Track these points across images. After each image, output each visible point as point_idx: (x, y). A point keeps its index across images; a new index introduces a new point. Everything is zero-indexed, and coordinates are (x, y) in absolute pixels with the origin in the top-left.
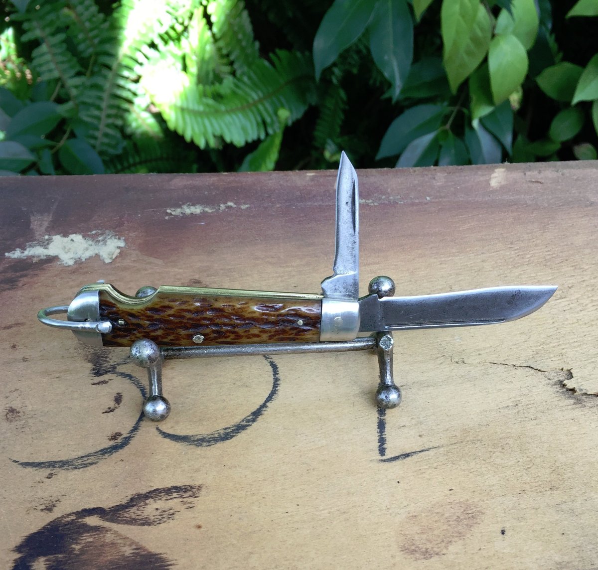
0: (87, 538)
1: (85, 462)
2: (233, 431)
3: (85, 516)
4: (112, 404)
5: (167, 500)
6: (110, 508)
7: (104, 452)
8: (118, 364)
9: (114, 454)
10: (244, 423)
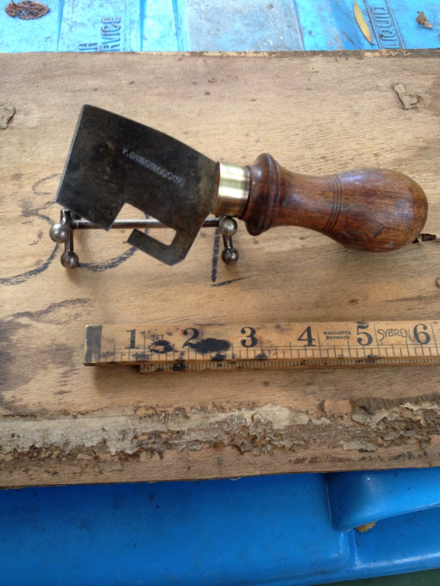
0: (21, 332)
1: (19, 280)
2: (118, 261)
3: (19, 317)
4: (36, 238)
5: (73, 308)
6: (35, 312)
7: (32, 273)
8: (40, 209)
9: (38, 275)
10: (125, 256)
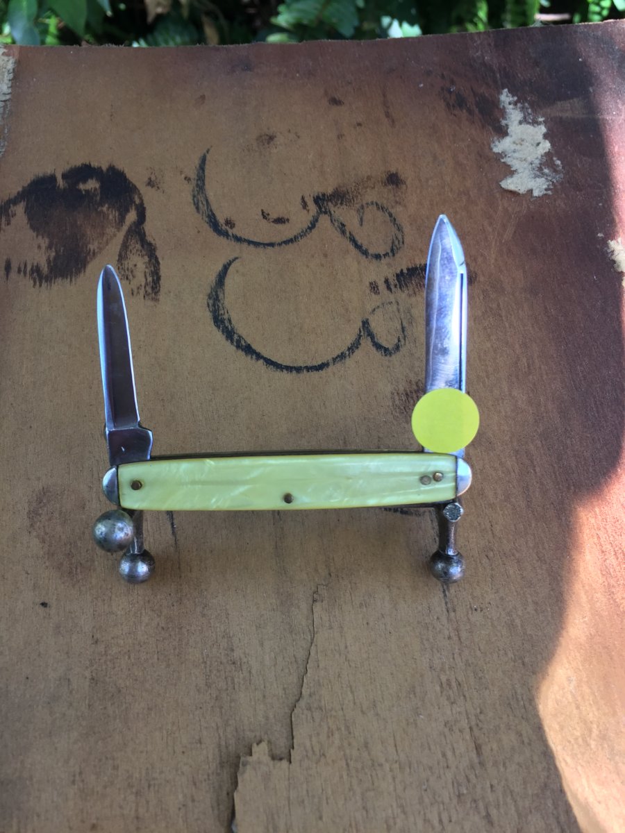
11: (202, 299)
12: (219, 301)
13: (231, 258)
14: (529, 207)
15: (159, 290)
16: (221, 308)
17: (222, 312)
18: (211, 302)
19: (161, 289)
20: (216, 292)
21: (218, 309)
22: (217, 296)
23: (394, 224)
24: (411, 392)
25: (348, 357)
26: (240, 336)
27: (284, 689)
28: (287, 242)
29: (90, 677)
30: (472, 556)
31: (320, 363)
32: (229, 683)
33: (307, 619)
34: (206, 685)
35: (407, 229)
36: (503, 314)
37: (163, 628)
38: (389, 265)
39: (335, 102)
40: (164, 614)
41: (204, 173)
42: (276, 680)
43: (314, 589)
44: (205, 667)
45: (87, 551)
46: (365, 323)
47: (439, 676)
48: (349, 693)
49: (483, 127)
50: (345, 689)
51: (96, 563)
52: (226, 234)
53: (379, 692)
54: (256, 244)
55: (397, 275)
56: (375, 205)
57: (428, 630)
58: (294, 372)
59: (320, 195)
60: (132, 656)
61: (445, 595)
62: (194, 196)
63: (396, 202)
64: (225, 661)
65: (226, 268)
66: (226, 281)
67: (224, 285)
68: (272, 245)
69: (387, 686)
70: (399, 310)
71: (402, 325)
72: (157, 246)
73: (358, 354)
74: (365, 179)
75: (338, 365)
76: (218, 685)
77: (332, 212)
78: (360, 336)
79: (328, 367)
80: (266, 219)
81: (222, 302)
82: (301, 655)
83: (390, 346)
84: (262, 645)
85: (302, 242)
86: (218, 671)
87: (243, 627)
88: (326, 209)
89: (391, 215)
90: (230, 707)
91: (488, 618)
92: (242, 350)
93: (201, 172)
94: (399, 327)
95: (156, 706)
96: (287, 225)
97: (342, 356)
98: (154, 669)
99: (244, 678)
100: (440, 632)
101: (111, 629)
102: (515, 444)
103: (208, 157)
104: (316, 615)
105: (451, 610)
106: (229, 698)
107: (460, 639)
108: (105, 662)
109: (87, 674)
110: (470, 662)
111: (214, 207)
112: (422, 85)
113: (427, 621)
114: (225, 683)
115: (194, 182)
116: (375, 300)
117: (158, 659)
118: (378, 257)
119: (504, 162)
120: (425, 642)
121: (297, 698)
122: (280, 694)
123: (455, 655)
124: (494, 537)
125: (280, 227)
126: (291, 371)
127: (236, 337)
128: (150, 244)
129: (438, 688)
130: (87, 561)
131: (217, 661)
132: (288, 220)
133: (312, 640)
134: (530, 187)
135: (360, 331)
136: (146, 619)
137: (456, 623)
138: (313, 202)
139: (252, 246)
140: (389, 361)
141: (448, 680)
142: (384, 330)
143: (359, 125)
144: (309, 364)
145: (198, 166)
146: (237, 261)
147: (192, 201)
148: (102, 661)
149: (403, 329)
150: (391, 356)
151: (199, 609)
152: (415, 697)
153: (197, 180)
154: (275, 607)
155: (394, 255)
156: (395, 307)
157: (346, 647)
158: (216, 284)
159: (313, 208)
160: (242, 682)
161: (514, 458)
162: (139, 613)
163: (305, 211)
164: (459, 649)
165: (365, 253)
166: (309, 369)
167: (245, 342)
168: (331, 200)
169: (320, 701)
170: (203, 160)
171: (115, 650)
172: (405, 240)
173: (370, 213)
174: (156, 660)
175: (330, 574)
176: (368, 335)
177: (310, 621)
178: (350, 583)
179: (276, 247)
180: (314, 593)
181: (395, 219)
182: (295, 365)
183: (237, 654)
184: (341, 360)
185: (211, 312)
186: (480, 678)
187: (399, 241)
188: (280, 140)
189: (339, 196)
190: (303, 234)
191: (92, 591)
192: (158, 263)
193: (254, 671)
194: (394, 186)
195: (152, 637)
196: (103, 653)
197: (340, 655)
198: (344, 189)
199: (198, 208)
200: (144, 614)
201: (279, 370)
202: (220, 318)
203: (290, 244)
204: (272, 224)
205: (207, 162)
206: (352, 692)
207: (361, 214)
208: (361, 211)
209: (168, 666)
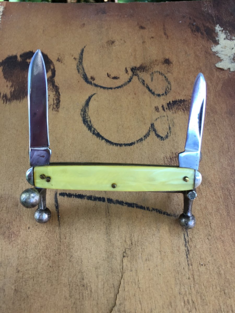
4: (113, 76)
5: (53, 99)
7: (85, 75)
9: (82, 79)
11: (78, 111)
12: (86, 112)
13: (92, 94)
14: (228, 76)
15: (59, 107)
16: (87, 115)
17: (87, 117)
18: (82, 113)
19: (60, 106)
20: (85, 109)
21: (86, 116)
22: (85, 110)
23: (167, 81)
24: (173, 158)
25: (144, 140)
26: (94, 129)
27: (107, 300)
28: (118, 87)
29: (14, 289)
30: (201, 238)
31: (131, 142)
32: (81, 296)
33: (120, 266)
34: (70, 296)
35: (173, 83)
36: (217, 123)
37: (50, 267)
38: (164, 99)
39: (142, 28)
40: (51, 259)
41: (82, 56)
42: (104, 295)
43: (124, 250)
44: (70, 287)
45: (17, 227)
46: (152, 125)
47: (183, 298)
48: (139, 304)
49: (208, 40)
50: (137, 302)
51: (21, 233)
52: (91, 83)
53: (154, 305)
54: (104, 88)
55: (168, 104)
56: (158, 73)
57: (179, 274)
58: (119, 146)
59: (134, 67)
60: (35, 279)
61: (187, 257)
62: (77, 66)
63: (168, 72)
64: (79, 284)
65: (90, 98)
66: (89, 104)
67: (89, 105)
68: (111, 88)
69: (158, 302)
70: (168, 120)
71: (169, 126)
72: (60, 87)
73: (149, 139)
74: (154, 61)
75: (139, 143)
76: (75, 296)
77: (139, 75)
78: (150, 131)
79: (134, 144)
80: (109, 77)
81: (87, 113)
82: (116, 283)
83: (163, 136)
84: (97, 277)
85: (125, 87)
86: (76, 289)
87: (89, 268)
88: (136, 74)
89: (165, 77)
90: (81, 308)
91: (208, 269)
92: (95, 135)
93: (81, 56)
94: (168, 127)
95: (45, 305)
96: (118, 80)
97: (141, 140)
98: (45, 287)
99: (88, 294)
100: (184, 275)
101: (26, 265)
102: (222, 184)
103: (85, 49)
104: (124, 264)
105: (190, 265)
106: (80, 303)
107: (194, 280)
108: (22, 282)
109: (13, 287)
110: (199, 291)
111: (86, 71)
112: (181, 22)
113: (178, 270)
114: (79, 296)
115: (78, 60)
116: (157, 115)
117: (47, 282)
118: (159, 95)
119: (217, 56)
120: (177, 280)
121: (114, 305)
122: (105, 303)
123: (192, 288)
124: (211, 229)
125: (115, 81)
126: (117, 146)
127: (93, 129)
128: (56, 86)
129: (183, 304)
130: (17, 232)
131: (75, 284)
132: (119, 78)
133: (122, 276)
134: (229, 67)
135: (150, 129)
136: (42, 262)
137: (192, 271)
138: (130, 70)
139: (102, 89)
140: (163, 143)
141: (188, 300)
142: (161, 129)
143: (152, 38)
144: (126, 143)
145: (80, 53)
146: (95, 95)
147: (76, 68)
148: (21, 281)
149: (170, 128)
150: (164, 140)
151: (68, 258)
152: (172, 307)
153: (79, 59)
154: (105, 259)
155: (166, 95)
156: (166, 118)
157: (138, 281)
158: (85, 105)
159: (130, 73)
160: (87, 296)
161: (221, 191)
162: (39, 258)
163: (127, 74)
164: (194, 285)
165: (153, 93)
166: (126, 145)
167: (97, 131)
168: (138, 70)
169: (125, 308)
170: (83, 51)
171: (27, 276)
172: (172, 88)
173: (156, 76)
174: (46, 282)
175: (132, 244)
176: (154, 130)
177: (121, 267)
178: (142, 248)
179: (113, 90)
180: (124, 252)
181: (167, 79)
182: (119, 143)
183: (85, 281)
184: (141, 141)
185: (82, 117)
186: (203, 300)
187: (169, 89)
188: (117, 43)
189: (142, 68)
190: (125, 84)
191: (18, 246)
192: (60, 95)
193: (93, 291)
194: (167, 65)
195: (45, 270)
196: (21, 277)
197: (135, 284)
198: (145, 65)
199: (79, 71)
200: (42, 259)
201: (112, 145)
202: (86, 120)
203: (120, 88)
204: (112, 79)
205: (84, 52)
206: (141, 304)
207: (152, 76)
208: (152, 75)
209: (52, 285)
